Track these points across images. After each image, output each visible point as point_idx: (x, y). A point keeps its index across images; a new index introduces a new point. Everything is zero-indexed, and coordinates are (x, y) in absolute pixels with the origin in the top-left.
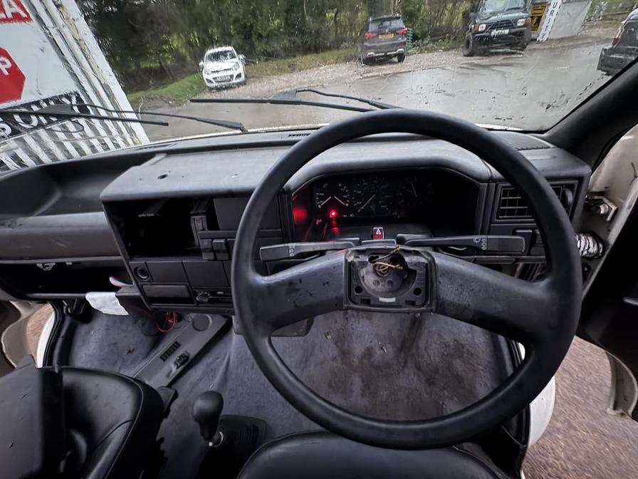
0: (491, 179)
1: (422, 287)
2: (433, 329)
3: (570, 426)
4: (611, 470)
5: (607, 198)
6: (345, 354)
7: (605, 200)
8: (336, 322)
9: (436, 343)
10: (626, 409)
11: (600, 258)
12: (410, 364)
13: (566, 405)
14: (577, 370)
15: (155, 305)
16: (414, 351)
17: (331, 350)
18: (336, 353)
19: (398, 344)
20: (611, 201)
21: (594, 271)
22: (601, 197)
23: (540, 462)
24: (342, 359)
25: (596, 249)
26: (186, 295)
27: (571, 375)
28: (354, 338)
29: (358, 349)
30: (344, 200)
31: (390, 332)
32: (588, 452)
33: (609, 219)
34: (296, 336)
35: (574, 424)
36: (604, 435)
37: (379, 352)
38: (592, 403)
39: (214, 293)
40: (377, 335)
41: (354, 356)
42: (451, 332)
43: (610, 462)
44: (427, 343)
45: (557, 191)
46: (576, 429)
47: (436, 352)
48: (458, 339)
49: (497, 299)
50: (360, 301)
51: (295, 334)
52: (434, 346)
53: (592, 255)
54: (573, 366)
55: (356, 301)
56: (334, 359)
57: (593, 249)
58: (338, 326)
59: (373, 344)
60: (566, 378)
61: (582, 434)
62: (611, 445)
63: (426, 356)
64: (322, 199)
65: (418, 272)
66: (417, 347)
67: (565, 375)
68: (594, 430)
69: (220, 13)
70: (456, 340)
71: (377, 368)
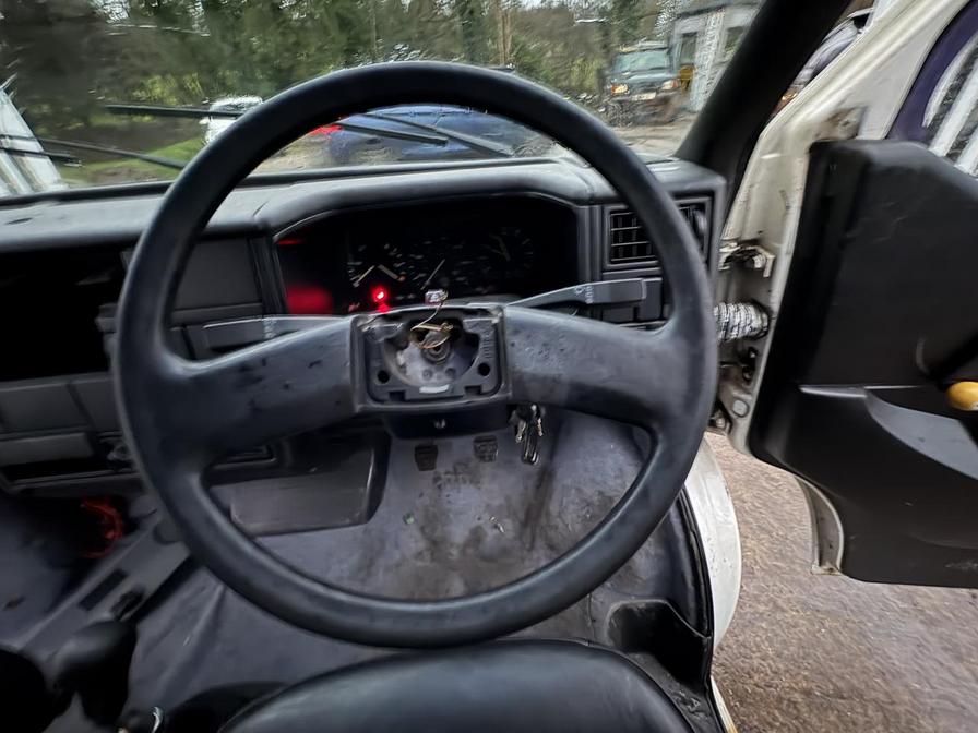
0: (593, 200)
1: (491, 361)
2: (568, 482)
3: (777, 608)
4: (831, 660)
5: (763, 247)
6: (436, 545)
7: (761, 250)
8: (421, 495)
9: (573, 503)
10: (833, 562)
11: (766, 333)
12: (540, 543)
13: (767, 577)
14: (776, 525)
15: (23, 484)
16: (543, 521)
17: (411, 541)
18: (422, 545)
19: (521, 516)
20: (767, 250)
21: (761, 355)
22: (756, 247)
23: (743, 669)
24: (432, 554)
25: (760, 322)
27: (769, 533)
28: (451, 516)
29: (459, 533)
30: (397, 271)
31: (508, 499)
32: (800, 639)
33: (767, 274)
34: (350, 525)
35: (780, 602)
36: (818, 611)
37: (491, 533)
38: (799, 569)
40: (488, 506)
41: (452, 545)
42: (593, 481)
43: (829, 648)
44: (561, 505)
45: (686, 213)
46: (783, 611)
47: (574, 515)
48: (602, 489)
49: (601, 360)
50: (387, 397)
51: (348, 521)
52: (571, 507)
53: (756, 332)
54: (771, 521)
55: (381, 398)
56: (419, 555)
57: (756, 323)
58: (426, 500)
59: (481, 522)
60: (763, 539)
61: (790, 616)
62: (827, 624)
63: (561, 525)
64: (360, 270)
65: (483, 336)
66: (548, 514)
67: (762, 536)
68: (805, 604)
69: (236, 46)
70: (601, 493)
71: (488, 559)
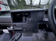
26: (22, 29)
39: (26, 29)
51: (31, 36)
